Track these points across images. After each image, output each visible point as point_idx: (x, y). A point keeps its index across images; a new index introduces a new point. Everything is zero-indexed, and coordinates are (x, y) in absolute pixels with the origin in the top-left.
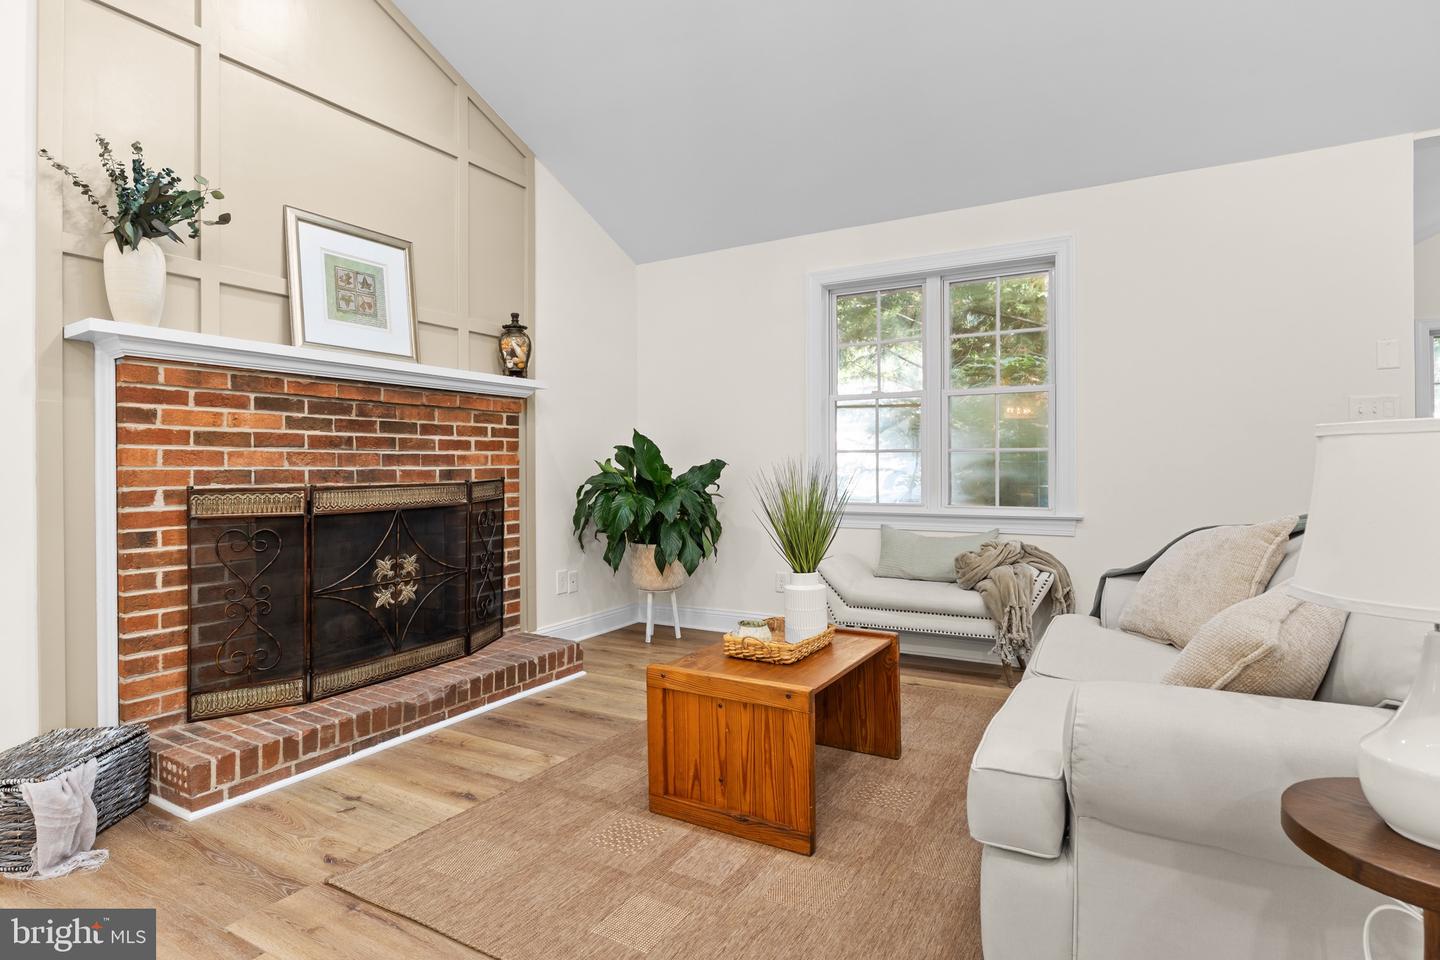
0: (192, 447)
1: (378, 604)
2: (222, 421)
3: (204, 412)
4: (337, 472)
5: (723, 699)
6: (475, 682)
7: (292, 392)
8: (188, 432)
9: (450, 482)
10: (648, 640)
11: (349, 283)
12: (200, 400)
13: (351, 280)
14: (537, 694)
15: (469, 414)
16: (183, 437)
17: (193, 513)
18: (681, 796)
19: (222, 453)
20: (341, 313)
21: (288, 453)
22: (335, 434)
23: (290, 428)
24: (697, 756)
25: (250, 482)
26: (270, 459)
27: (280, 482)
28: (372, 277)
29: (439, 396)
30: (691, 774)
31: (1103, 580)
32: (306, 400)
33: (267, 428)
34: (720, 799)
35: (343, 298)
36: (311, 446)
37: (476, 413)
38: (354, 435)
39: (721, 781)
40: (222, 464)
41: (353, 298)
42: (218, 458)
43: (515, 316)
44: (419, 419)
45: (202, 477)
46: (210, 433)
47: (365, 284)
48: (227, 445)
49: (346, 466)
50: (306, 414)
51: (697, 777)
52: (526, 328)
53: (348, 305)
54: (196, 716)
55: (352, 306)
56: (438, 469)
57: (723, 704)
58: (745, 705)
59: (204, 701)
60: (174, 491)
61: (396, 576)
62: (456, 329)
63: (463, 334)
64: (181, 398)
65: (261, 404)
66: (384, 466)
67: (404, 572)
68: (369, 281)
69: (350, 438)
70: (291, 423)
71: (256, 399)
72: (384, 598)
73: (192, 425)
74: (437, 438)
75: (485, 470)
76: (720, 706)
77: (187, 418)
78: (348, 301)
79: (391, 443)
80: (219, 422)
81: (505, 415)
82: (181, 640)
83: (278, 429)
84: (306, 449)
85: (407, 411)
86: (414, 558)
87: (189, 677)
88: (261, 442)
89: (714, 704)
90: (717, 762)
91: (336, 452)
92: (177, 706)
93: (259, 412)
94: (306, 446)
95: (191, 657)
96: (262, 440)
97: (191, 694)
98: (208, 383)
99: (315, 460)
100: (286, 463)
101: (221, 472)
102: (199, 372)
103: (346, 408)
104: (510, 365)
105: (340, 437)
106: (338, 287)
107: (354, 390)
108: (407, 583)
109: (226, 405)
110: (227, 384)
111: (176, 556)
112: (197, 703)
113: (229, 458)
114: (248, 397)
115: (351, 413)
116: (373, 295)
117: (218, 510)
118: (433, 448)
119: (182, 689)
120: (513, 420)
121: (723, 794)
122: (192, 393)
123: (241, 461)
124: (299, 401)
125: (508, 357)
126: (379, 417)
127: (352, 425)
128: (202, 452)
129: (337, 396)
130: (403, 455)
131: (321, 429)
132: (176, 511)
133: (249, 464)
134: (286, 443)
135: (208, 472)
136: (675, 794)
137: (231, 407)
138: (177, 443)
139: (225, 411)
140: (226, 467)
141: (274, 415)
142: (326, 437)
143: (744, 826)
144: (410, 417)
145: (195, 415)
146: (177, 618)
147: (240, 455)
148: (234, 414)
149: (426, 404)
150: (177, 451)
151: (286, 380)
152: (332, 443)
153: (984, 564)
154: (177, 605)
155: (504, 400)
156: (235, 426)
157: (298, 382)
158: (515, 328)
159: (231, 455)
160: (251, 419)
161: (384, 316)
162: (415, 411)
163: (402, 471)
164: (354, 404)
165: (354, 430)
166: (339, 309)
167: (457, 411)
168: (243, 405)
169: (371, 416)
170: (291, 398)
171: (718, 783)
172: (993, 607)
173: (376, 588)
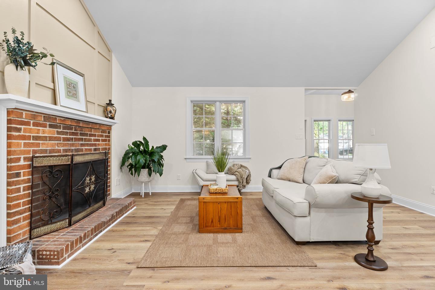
0: (32, 141)
1: (86, 192)
2: (40, 132)
3: (36, 129)
4: (69, 149)
5: (220, 202)
6: (116, 212)
7: (59, 122)
8: (30, 136)
9: (96, 152)
10: (143, 196)
11: (70, 87)
12: (34, 125)
13: (70, 86)
14: (128, 214)
15: (100, 131)
16: (29, 138)
17: (34, 164)
18: (208, 227)
19: (40, 143)
20: (68, 96)
21: (57, 143)
22: (69, 137)
23: (58, 135)
24: (212, 217)
25: (47, 153)
26: (53, 145)
27: (55, 153)
28: (75, 85)
29: (94, 125)
30: (211, 221)
31: (271, 170)
32: (62, 125)
33: (52, 135)
34: (218, 225)
35: (69, 91)
36: (63, 141)
37: (101, 130)
38: (73, 137)
39: (219, 221)
40: (40, 147)
41: (71, 91)
42: (38, 145)
43: (110, 101)
44: (89, 132)
45: (35, 152)
46: (36, 136)
47: (74, 87)
48: (41, 140)
49: (72, 147)
50: (61, 130)
51: (212, 222)
52: (114, 104)
53: (70, 94)
54: (33, 237)
55: (71, 94)
56: (93, 148)
57: (220, 203)
58: (225, 202)
59: (36, 232)
60: (26, 157)
61: (90, 182)
62: (94, 103)
63: (96, 105)
64: (28, 124)
65: (51, 126)
66: (81, 147)
67: (92, 181)
68: (75, 86)
69: (73, 138)
70: (58, 133)
71: (49, 124)
72: (87, 190)
73: (32, 133)
74: (93, 138)
75: (103, 148)
76: (219, 204)
77: (30, 131)
78: (70, 93)
79: (82, 139)
80: (39, 133)
81: (107, 131)
82: (28, 211)
83: (55, 135)
84: (61, 142)
85: (86, 129)
86: (94, 176)
87: (31, 223)
88: (50, 140)
89: (217, 204)
90: (218, 217)
91: (69, 143)
92: (26, 235)
93: (50, 129)
94: (62, 141)
95: (32, 216)
96: (51, 139)
97: (31, 230)
98: (37, 118)
99: (64, 145)
100: (57, 147)
101: (39, 150)
102: (35, 115)
103: (72, 128)
104: (109, 116)
105: (70, 138)
106: (68, 88)
107: (74, 122)
108: (92, 184)
109: (41, 127)
110: (42, 119)
111: (27, 180)
112: (33, 232)
113: (42, 145)
114: (47, 124)
115: (73, 129)
116: (76, 91)
117: (43, 163)
118: (92, 141)
119: (28, 228)
120: (109, 133)
121: (219, 224)
122: (32, 122)
123: (45, 146)
124: (60, 125)
125: (109, 113)
126: (80, 131)
127: (73, 134)
128: (34, 143)
129: (70, 124)
130: (85, 143)
131: (65, 135)
132: (27, 164)
133: (47, 147)
134: (56, 139)
135: (36, 150)
136: (206, 227)
137: (42, 127)
138: (27, 140)
139: (41, 128)
140: (41, 148)
141: (54, 130)
142: (67, 137)
143: (225, 230)
144: (87, 131)
145: (32, 130)
146: (27, 203)
147: (44, 144)
148: (43, 129)
149: (91, 127)
150: (27, 142)
151: (58, 118)
152: (68, 139)
153: (235, 169)
154: (27, 198)
155: (108, 126)
156: (43, 134)
157: (61, 119)
158: (110, 104)
159: (42, 144)
160: (47, 132)
161: (79, 98)
162: (87, 129)
163: (85, 149)
164: (73, 127)
165: (73, 135)
166: (68, 95)
167: (97, 130)
168: (45, 127)
169: (77, 131)
170: (58, 124)
171: (218, 222)
172: (239, 178)
173: (85, 187)
